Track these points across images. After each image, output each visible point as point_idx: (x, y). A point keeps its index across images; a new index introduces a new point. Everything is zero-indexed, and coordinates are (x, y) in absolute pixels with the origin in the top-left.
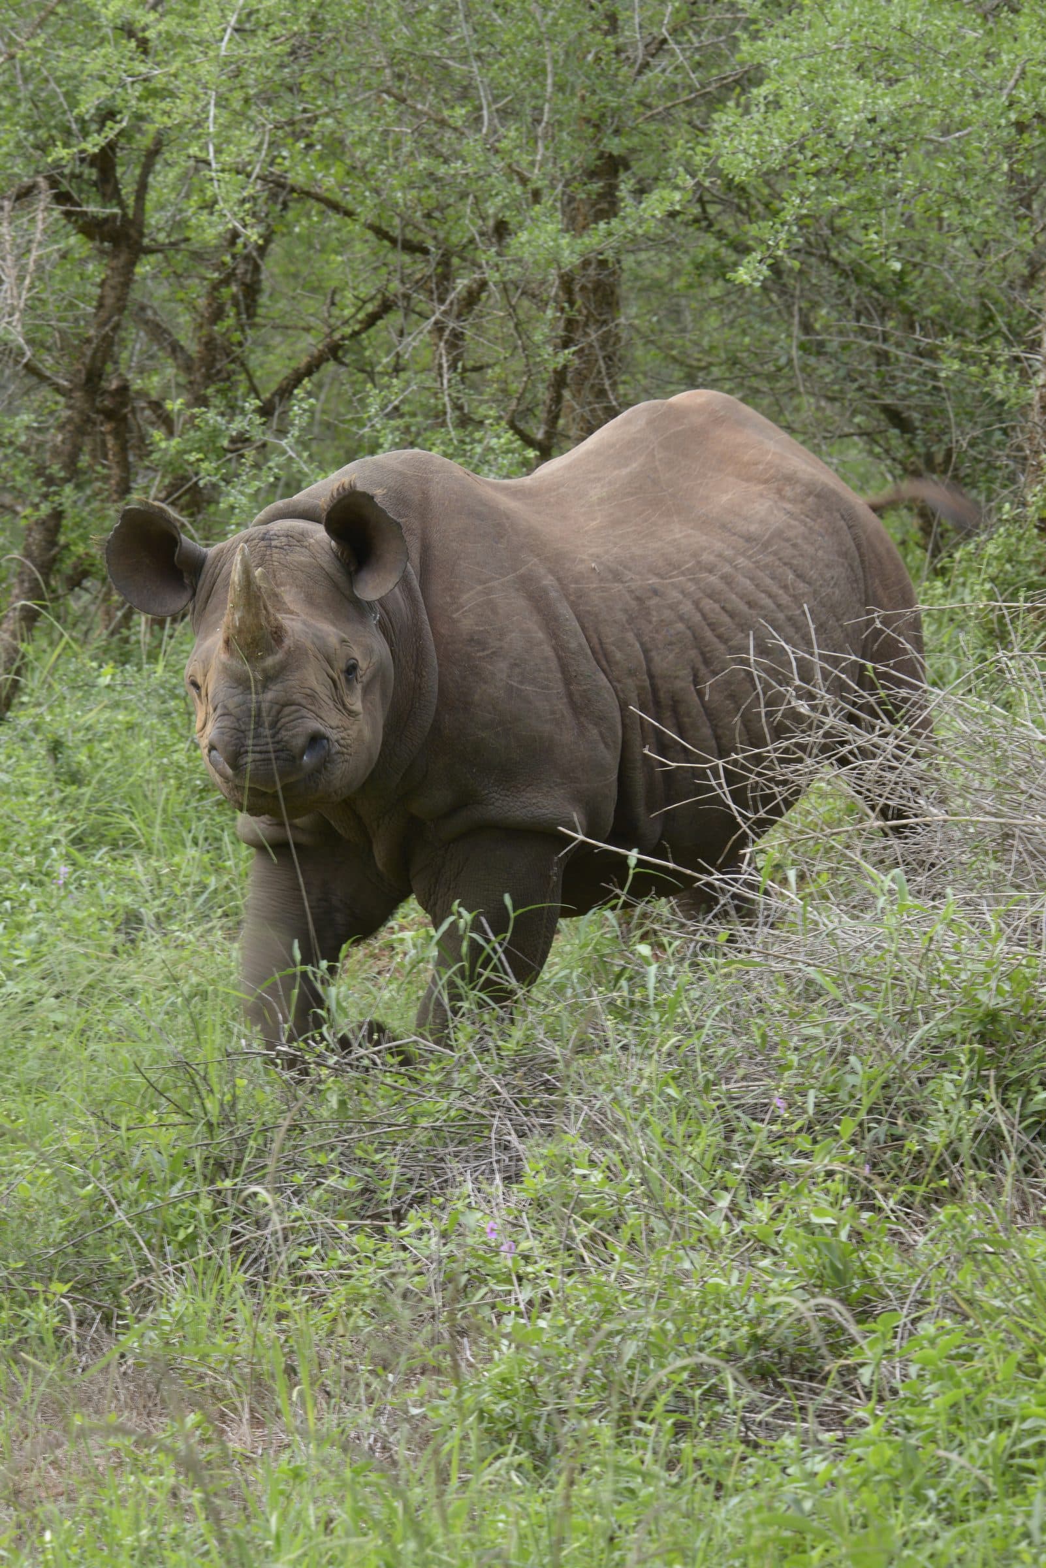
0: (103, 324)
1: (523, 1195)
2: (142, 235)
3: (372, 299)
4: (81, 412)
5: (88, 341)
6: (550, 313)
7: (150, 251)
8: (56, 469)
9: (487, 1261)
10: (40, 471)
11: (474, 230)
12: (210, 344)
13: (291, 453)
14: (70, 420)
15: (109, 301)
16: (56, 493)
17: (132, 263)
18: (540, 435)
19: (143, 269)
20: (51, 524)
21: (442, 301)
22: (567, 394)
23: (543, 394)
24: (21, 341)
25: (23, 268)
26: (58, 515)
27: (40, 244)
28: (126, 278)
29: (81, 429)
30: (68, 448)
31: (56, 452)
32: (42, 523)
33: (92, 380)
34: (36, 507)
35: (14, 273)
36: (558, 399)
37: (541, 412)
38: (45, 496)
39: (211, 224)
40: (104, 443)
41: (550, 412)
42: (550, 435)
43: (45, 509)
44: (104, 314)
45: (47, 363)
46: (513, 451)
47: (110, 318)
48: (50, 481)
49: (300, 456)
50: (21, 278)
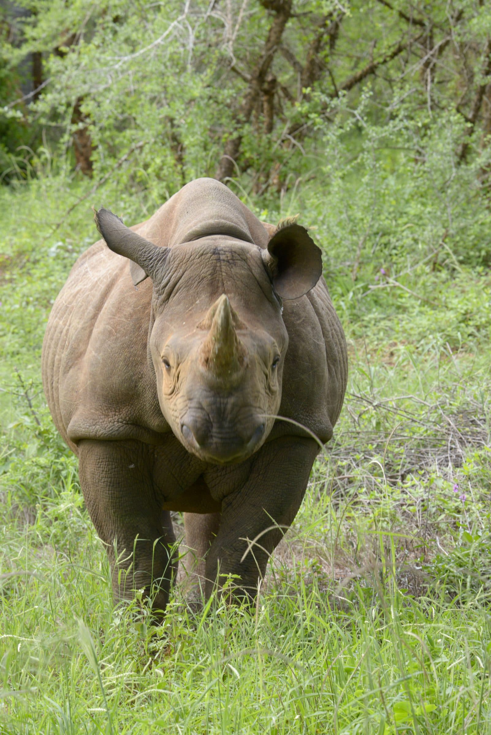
0: (269, 50)
1: (462, 474)
2: (290, 8)
3: (394, 45)
4: (255, 90)
5: (261, 57)
6: (482, 58)
7: (292, 16)
8: (241, 116)
9: (444, 502)
10: (234, 117)
11: (449, 16)
12: (312, 62)
13: (359, 117)
14: (250, 94)
15: (273, 39)
16: (241, 128)
17: (285, 21)
18: (470, 116)
19: (289, 24)
20: (237, 142)
21: (431, 48)
22: (485, 98)
23: (474, 97)
24: (232, 55)
25: (236, 21)
26: (240, 138)
27: (245, 10)
28: (282, 28)
29: (254, 98)
30: (247, 107)
31: (242, 108)
32: (233, 141)
33: (261, 76)
34: (231, 134)
35: (231, 22)
36: (480, 100)
37: (472, 105)
38: (236, 129)
39: (327, 6)
40: (262, 106)
41: (476, 105)
42: (475, 116)
43: (235, 135)
44: (270, 45)
45: (241, 66)
46: (460, 123)
47: (272, 47)
48: (238, 122)
49: (362, 118)
50: (234, 26)
